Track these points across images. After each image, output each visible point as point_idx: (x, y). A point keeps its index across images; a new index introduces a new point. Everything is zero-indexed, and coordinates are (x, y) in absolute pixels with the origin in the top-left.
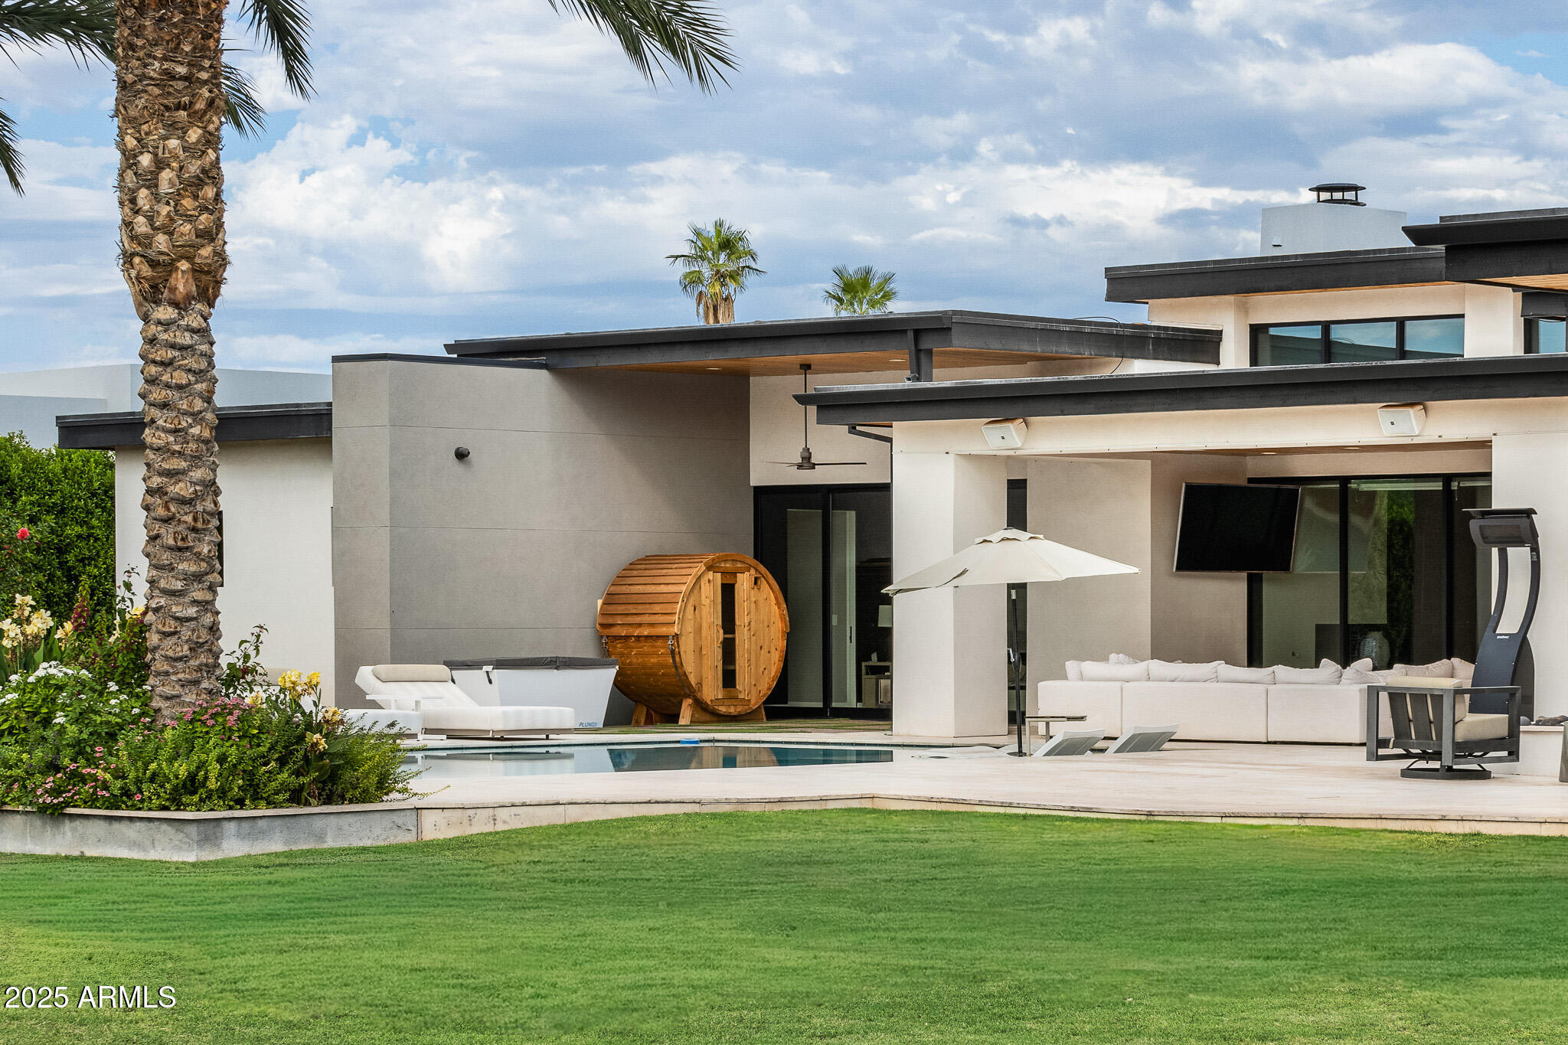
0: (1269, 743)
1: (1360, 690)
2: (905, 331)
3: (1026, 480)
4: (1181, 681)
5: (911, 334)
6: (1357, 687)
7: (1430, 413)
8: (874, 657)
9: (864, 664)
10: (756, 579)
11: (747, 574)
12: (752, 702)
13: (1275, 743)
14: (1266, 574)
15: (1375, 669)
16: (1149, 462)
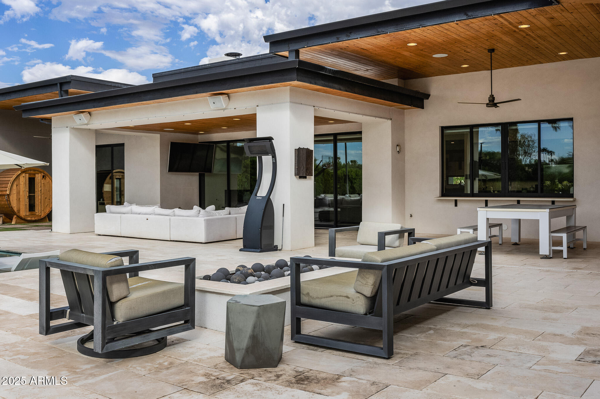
0: (171, 241)
1: (205, 220)
2: (56, 84)
3: (124, 143)
4: (142, 214)
5: (58, 84)
6: (203, 219)
7: (231, 99)
8: (101, 200)
9: (99, 202)
10: (43, 177)
11: (40, 175)
12: (42, 216)
13: (173, 241)
14: (206, 174)
15: (216, 210)
16: (159, 135)
